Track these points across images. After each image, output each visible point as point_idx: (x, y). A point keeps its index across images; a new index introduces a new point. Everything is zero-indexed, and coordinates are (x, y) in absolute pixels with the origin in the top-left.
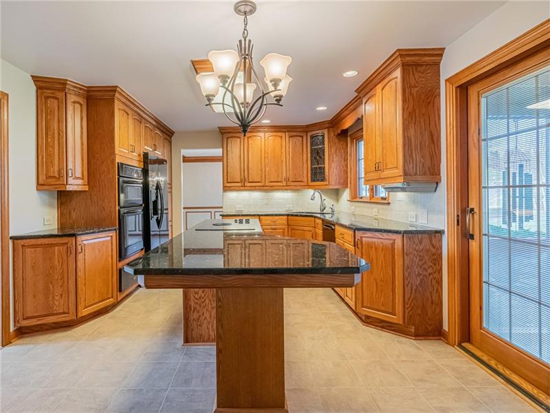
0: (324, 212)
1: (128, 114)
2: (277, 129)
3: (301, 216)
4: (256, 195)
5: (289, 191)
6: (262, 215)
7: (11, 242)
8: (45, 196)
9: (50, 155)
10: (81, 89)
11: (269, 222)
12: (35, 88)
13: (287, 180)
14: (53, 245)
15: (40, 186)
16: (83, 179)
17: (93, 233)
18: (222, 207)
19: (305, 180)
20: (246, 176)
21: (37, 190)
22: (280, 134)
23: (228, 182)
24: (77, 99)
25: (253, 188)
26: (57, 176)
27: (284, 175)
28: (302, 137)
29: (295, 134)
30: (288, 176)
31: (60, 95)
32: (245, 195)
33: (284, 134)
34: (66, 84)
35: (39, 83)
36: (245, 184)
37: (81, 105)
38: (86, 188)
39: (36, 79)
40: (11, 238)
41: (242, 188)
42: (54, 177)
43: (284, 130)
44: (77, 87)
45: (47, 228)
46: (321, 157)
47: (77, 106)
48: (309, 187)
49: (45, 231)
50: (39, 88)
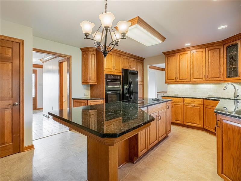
0: (238, 98)
1: (112, 55)
2: (200, 47)
3: (211, 100)
4: (187, 86)
5: (211, 84)
6: (185, 98)
7: (72, 100)
8: (85, 86)
9: (85, 73)
10: (94, 49)
11: (189, 102)
12: (81, 52)
13: (206, 77)
14: (82, 102)
15: (83, 83)
16: (95, 80)
17: (94, 99)
18: (167, 92)
19: (222, 76)
20: (178, 76)
21: (82, 84)
22: (201, 50)
23: (168, 80)
24: (93, 53)
25: (183, 82)
26: (86, 79)
27: (204, 74)
28: (220, 49)
29: (213, 48)
30: (207, 74)
31: (87, 53)
32: (180, 86)
33: (204, 49)
34: (88, 49)
35: (83, 50)
36: (177, 80)
37: (94, 54)
38: (96, 84)
39: (81, 49)
40: (73, 99)
41: (176, 82)
42: (86, 80)
43: (205, 47)
44: (92, 49)
45: (86, 97)
46: (235, 60)
47: (93, 55)
48: (225, 81)
49: (84, 97)
50: (82, 52)
